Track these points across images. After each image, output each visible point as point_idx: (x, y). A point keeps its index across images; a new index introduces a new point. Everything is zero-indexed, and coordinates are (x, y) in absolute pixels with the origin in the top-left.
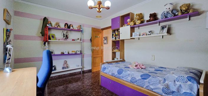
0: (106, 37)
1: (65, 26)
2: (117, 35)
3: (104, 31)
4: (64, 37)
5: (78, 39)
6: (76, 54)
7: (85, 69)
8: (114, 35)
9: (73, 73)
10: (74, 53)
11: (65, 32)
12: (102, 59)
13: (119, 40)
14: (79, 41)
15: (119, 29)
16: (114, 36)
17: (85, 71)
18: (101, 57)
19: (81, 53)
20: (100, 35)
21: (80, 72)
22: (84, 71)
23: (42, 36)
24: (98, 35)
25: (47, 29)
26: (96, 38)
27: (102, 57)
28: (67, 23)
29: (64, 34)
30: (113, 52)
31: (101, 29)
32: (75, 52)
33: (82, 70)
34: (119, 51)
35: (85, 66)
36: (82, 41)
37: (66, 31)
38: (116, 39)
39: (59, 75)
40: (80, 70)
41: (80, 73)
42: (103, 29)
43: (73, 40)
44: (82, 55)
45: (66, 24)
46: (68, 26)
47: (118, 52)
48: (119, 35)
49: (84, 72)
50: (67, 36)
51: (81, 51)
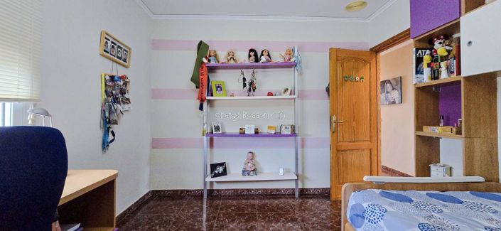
0: (395, 79)
1: (250, 56)
2: (444, 58)
3: (382, 54)
4: (245, 85)
5: (286, 90)
6: (278, 135)
7: (310, 185)
8: (427, 59)
9: (272, 190)
10: (273, 132)
11: (248, 75)
12: (374, 158)
13: (454, 77)
14: (287, 96)
15: (456, 27)
16: (429, 65)
17: (310, 189)
18: (370, 150)
19: (294, 134)
20: (365, 72)
21: (294, 189)
22: (307, 190)
23: (197, 88)
24: (357, 70)
25: (205, 69)
26: (348, 83)
27: (374, 152)
28: (253, 48)
29: (244, 79)
30: (418, 137)
31: (371, 50)
32: (275, 128)
33: (297, 184)
34: (459, 132)
35: (308, 174)
36: (296, 96)
37: (250, 71)
38: (437, 78)
39: (237, 190)
40: (292, 185)
41: (291, 194)
42: (377, 50)
43: (270, 94)
44: (299, 138)
45: (252, 50)
46: (256, 55)
47: (449, 137)
48: (458, 58)
49: (304, 193)
50: (251, 83)
51: (293, 128)
